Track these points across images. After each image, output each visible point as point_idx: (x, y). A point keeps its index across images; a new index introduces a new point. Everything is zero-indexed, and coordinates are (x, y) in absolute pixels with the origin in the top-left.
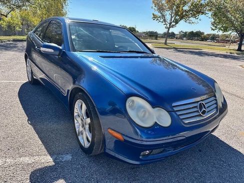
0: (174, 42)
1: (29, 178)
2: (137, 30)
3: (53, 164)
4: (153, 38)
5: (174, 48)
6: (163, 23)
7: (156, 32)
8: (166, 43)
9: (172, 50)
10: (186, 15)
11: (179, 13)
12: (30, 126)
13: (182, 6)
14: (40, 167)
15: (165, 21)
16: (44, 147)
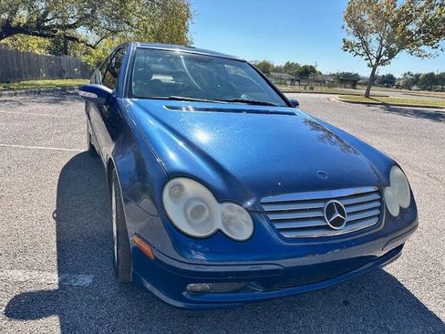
0: (387, 93)
1: (6, 304)
2: (318, 69)
3: (57, 287)
4: (348, 85)
5: (383, 104)
6: (365, 57)
7: (356, 75)
8: (367, 95)
9: (378, 107)
10: (412, 41)
11: (397, 37)
12: (53, 221)
13: (403, 23)
14: (32, 290)
15: (367, 52)
16: (56, 258)
